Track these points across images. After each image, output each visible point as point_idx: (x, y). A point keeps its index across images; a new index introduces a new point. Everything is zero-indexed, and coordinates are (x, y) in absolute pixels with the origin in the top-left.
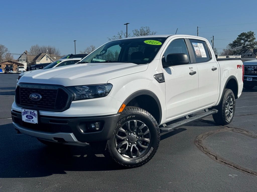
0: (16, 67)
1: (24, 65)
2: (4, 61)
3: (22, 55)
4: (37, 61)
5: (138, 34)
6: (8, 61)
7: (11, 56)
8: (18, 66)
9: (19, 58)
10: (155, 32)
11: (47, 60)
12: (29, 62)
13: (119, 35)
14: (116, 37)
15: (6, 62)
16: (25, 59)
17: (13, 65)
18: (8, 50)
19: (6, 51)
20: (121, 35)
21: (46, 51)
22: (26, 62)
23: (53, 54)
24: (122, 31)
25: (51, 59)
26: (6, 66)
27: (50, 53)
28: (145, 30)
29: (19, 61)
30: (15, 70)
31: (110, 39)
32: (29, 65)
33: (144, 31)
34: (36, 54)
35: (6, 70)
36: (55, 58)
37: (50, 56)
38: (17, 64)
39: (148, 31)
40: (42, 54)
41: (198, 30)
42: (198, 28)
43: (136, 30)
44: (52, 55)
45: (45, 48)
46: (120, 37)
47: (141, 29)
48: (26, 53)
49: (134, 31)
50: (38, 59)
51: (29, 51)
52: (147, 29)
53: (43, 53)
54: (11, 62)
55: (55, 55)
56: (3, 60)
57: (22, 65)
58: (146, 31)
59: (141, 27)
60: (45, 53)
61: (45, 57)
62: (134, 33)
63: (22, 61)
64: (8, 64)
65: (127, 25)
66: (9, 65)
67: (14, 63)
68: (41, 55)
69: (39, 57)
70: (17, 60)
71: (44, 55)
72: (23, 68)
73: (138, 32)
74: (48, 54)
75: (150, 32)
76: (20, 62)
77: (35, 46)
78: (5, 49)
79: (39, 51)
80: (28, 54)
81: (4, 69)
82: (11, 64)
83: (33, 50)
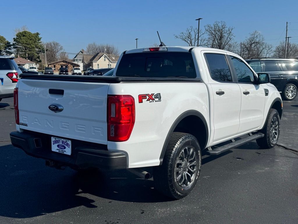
0: (71, 68)
1: (80, 66)
2: (59, 61)
3: (78, 54)
4: (94, 62)
5: (211, 30)
6: (63, 61)
7: (66, 55)
8: (74, 67)
9: (75, 57)
10: (231, 27)
11: (105, 60)
12: (85, 63)
13: (188, 32)
14: (185, 34)
15: (61, 62)
16: (81, 59)
17: (68, 65)
18: (63, 49)
19: (61, 49)
20: (190, 31)
21: (103, 50)
22: (82, 63)
23: (111, 53)
24: (192, 27)
25: (109, 60)
26: (60, 67)
27: (108, 52)
28: (220, 25)
29: (75, 61)
30: (70, 71)
31: (177, 36)
32: (85, 66)
33: (219, 27)
34: (93, 53)
35: (61, 72)
36: (114, 58)
37: (108, 55)
38: (72, 64)
39: (224, 26)
40: (100, 54)
41: (287, 26)
42: (287, 23)
43: (209, 25)
44: (110, 55)
45: (103, 47)
46: (190, 33)
47: (215, 24)
48: (82, 53)
49: (206, 27)
50: (95, 59)
51: (85, 50)
52: (223, 24)
53: (101, 52)
54: (66, 62)
55: (114, 55)
56: (57, 59)
57: (78, 66)
58: (221, 27)
59: (215, 22)
60: (103, 52)
61: (103, 58)
62: (206, 29)
63: (77, 61)
64: (62, 65)
65: (199, 21)
66: (64, 65)
67: (69, 63)
68: (98, 55)
69: (96, 57)
70: (72, 60)
71: (102, 55)
72: (79, 69)
73: (211, 28)
74: (107, 53)
75: (226, 27)
76: (76, 63)
77: (92, 45)
78: (59, 47)
79: (97, 50)
80: (85, 53)
81: (58, 70)
82: (66, 65)
83: (89, 49)
